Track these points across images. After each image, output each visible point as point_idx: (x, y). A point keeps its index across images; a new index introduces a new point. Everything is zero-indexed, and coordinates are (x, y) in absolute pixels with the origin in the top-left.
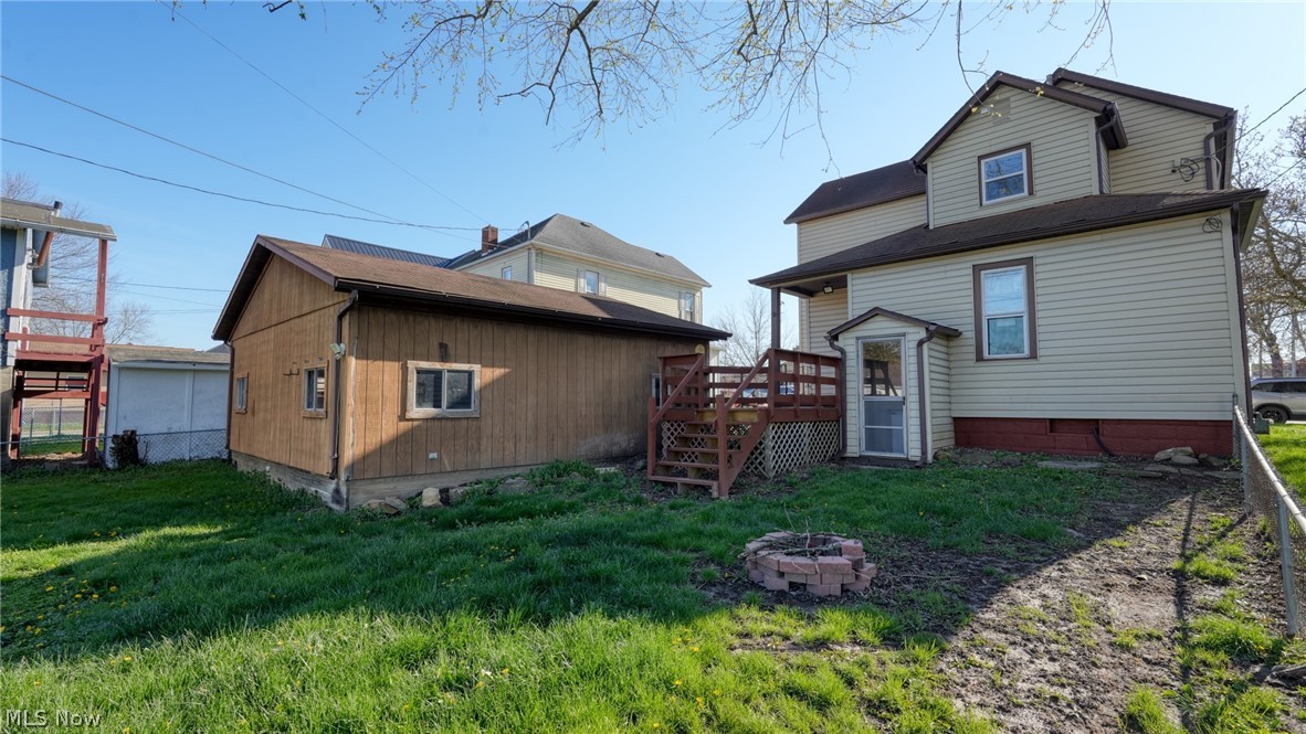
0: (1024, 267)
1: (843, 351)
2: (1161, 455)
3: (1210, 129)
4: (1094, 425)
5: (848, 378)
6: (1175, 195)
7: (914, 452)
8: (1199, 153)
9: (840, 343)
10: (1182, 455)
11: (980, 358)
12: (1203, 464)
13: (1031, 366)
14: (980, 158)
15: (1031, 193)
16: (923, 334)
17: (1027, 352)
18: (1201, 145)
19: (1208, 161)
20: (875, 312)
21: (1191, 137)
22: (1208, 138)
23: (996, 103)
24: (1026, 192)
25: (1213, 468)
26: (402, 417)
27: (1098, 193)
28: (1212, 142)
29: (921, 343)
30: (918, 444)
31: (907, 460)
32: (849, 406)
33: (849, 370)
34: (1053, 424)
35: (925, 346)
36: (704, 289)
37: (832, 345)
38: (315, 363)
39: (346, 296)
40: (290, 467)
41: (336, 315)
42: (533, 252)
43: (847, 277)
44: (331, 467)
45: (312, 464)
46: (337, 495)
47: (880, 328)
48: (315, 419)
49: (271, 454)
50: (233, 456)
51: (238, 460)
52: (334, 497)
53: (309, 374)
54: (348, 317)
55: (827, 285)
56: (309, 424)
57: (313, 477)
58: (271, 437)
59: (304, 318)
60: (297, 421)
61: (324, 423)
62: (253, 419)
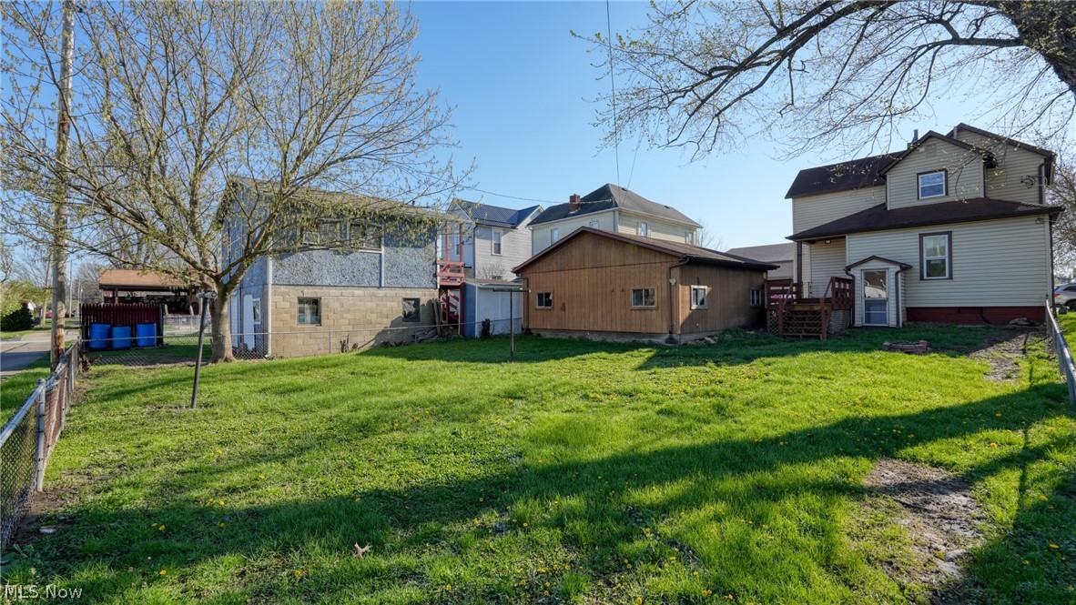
0: (947, 236)
1: (853, 276)
2: (1012, 322)
3: (1042, 161)
4: (980, 310)
5: (856, 289)
6: (1024, 205)
7: (892, 322)
8: (1036, 173)
9: (852, 272)
10: (1022, 321)
11: (922, 279)
12: (1032, 324)
13: (949, 282)
14: (918, 174)
15: (947, 194)
16: (898, 268)
17: (947, 276)
18: (1037, 169)
19: (1040, 178)
20: (873, 258)
21: (1032, 165)
22: (1041, 166)
23: (928, 146)
24: (944, 194)
25: (1035, 325)
26: (691, 309)
27: (982, 196)
28: (1043, 167)
29: (897, 273)
30: (895, 319)
31: (889, 327)
32: (856, 302)
33: (856, 285)
34: (960, 309)
35: (899, 274)
36: (698, 229)
37: (847, 273)
38: (643, 287)
39: (675, 259)
40: (617, 332)
41: (665, 267)
42: (617, 213)
43: (845, 237)
44: (665, 329)
45: (643, 330)
46: (671, 340)
47: (874, 266)
48: (644, 310)
49: (591, 328)
50: (533, 331)
51: (541, 333)
52: (667, 341)
53: (634, 291)
54: (678, 268)
55: (828, 239)
56: (638, 312)
57: (644, 335)
58: (591, 319)
59: (626, 267)
60: (623, 311)
61: (655, 311)
62: (564, 312)
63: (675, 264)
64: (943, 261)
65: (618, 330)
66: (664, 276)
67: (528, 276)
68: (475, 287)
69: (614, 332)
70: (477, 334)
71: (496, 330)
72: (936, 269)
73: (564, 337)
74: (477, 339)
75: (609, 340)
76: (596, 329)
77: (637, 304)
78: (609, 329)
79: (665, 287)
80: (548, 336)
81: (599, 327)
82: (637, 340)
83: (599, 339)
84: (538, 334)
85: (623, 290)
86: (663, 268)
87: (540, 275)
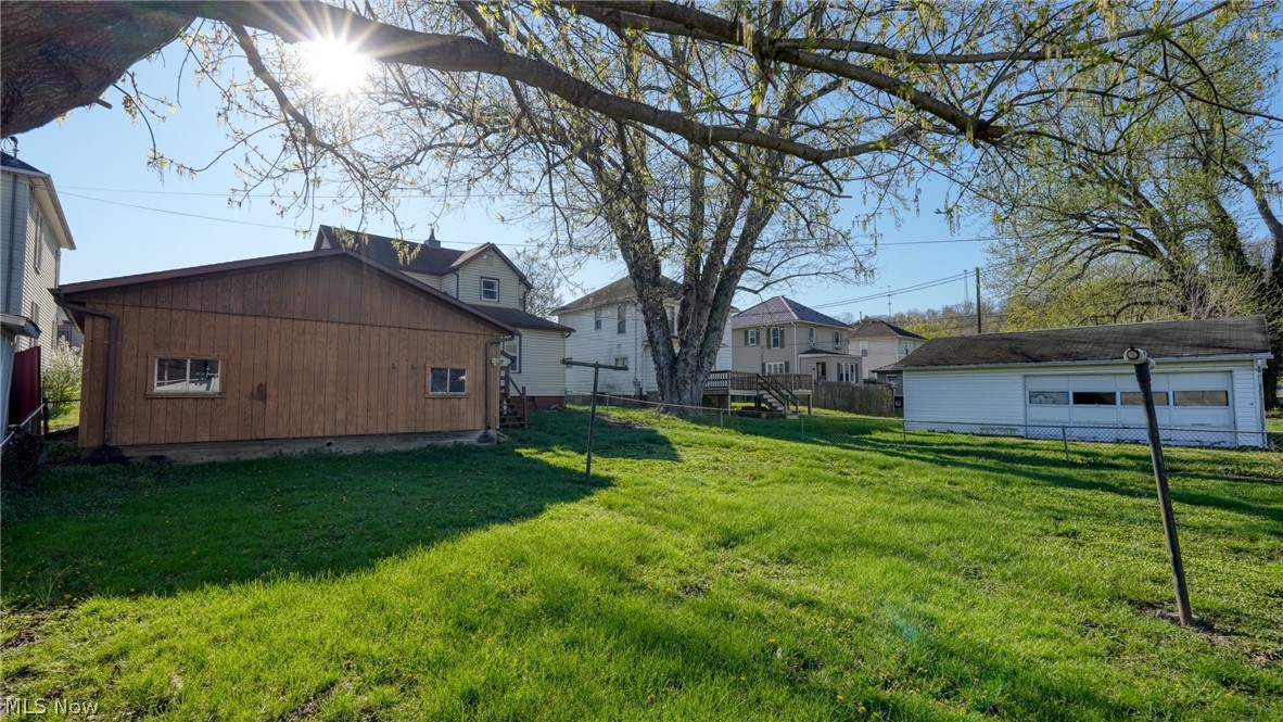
38: (449, 365)
39: (495, 334)
40: (397, 434)
41: (481, 341)
44: (479, 424)
45: (446, 427)
46: (485, 438)
48: (449, 398)
49: (341, 431)
51: (171, 454)
52: (480, 441)
53: (433, 370)
56: (438, 401)
57: (447, 435)
58: (341, 416)
59: (421, 332)
60: (411, 401)
61: (465, 400)
62: (262, 403)
63: (495, 338)
64: (516, 357)
65: (401, 431)
66: (481, 354)
67: (114, 311)
69: (390, 435)
73: (264, 456)
75: (382, 449)
76: (352, 431)
77: (436, 391)
78: (381, 430)
79: (481, 368)
80: (199, 457)
81: (359, 429)
82: (435, 443)
83: (359, 448)
84: (153, 458)
85: (413, 368)
86: (478, 342)
87: (176, 315)
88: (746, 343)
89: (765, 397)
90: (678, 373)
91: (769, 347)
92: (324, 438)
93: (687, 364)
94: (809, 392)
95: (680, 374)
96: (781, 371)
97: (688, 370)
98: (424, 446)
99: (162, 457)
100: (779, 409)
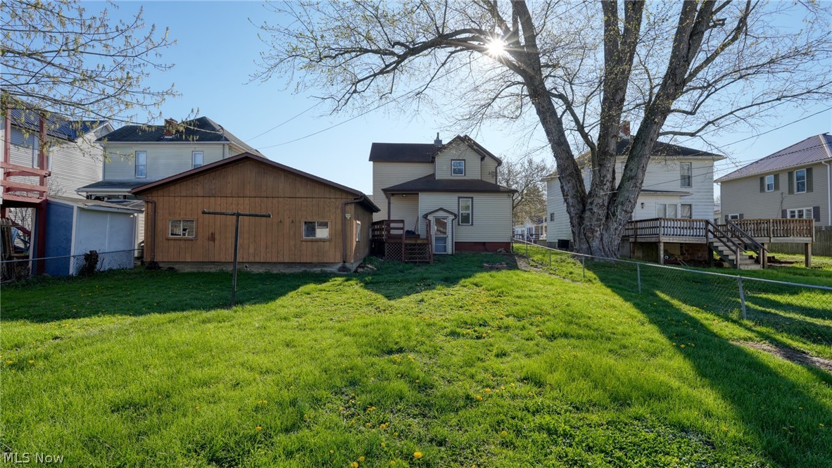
0: (470, 199)
2: (498, 251)
3: (497, 165)
4: (484, 244)
5: (431, 229)
7: (449, 252)
8: (495, 171)
10: (503, 250)
11: (459, 225)
13: (471, 227)
14: (452, 160)
15: (466, 175)
16: (454, 217)
17: (471, 223)
18: (495, 168)
19: (496, 174)
20: (441, 209)
24: (464, 174)
26: (356, 241)
27: (481, 179)
29: (453, 220)
30: (450, 250)
31: (448, 254)
32: (432, 238)
37: (425, 218)
38: (317, 219)
39: (350, 197)
40: (284, 263)
41: (339, 203)
42: (227, 147)
43: (418, 194)
44: (338, 258)
45: (315, 260)
46: (343, 268)
47: (441, 214)
48: (316, 241)
49: (251, 259)
50: (161, 265)
51: (176, 267)
52: (339, 270)
53: (306, 223)
54: (353, 205)
55: (404, 194)
56: (309, 243)
57: (316, 265)
58: (252, 251)
59: (297, 199)
60: (292, 243)
61: (328, 243)
62: (213, 243)
63: (349, 201)
64: (469, 214)
65: (287, 261)
66: (339, 211)
67: (155, 199)
68: (72, 208)
69: (280, 263)
70: (72, 270)
71: (104, 265)
72: (466, 219)
74: (70, 278)
75: (275, 271)
76: (258, 260)
77: (307, 236)
78: (275, 260)
79: (339, 221)
80: (188, 269)
81: (262, 258)
82: (308, 270)
83: (262, 270)
84: (170, 268)
85: (293, 222)
86: (337, 204)
87: (177, 199)
88: (762, 189)
89: (715, 244)
90: (584, 222)
91: (791, 191)
92: (243, 263)
93: (593, 213)
94: (807, 240)
95: (587, 223)
96: (793, 216)
97: (594, 219)
98: (300, 271)
99: (173, 268)
100: (730, 257)
